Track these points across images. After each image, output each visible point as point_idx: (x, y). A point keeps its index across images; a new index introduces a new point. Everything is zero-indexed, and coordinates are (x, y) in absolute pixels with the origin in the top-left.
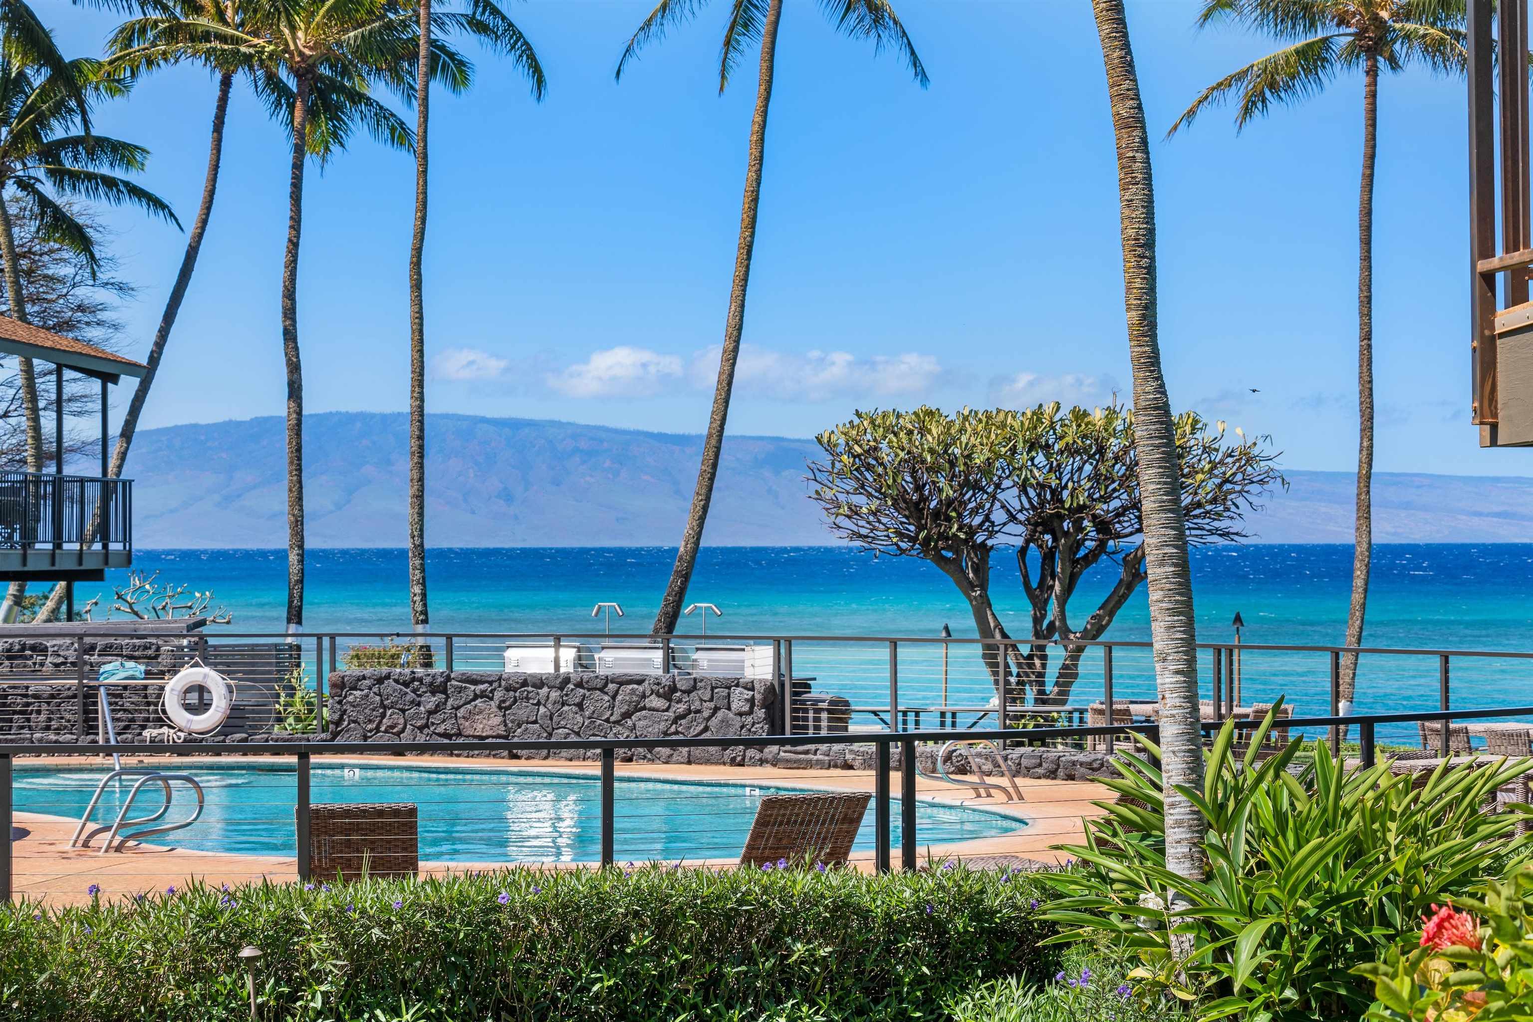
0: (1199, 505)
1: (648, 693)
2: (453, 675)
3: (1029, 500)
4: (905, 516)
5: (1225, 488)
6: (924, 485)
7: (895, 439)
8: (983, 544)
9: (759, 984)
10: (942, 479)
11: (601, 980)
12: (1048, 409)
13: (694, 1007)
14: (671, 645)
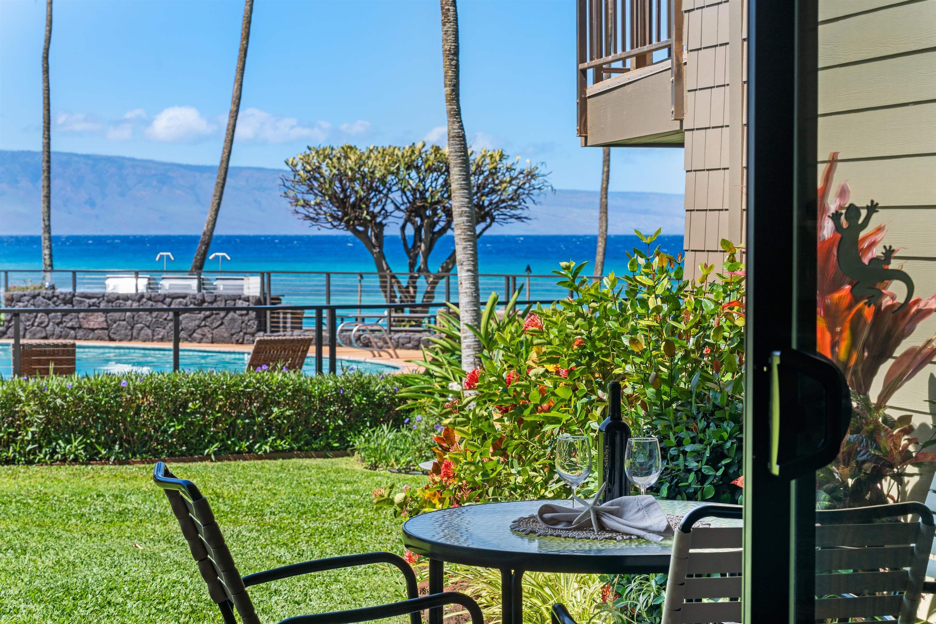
0: (503, 201)
1: (189, 303)
2: (76, 294)
3: (407, 198)
4: (337, 207)
5: (518, 192)
6: (347, 190)
7: (330, 162)
8: (380, 223)
9: (255, 428)
10: (357, 186)
11: (174, 426)
12: (419, 145)
13: (222, 440)
14: (202, 277)
